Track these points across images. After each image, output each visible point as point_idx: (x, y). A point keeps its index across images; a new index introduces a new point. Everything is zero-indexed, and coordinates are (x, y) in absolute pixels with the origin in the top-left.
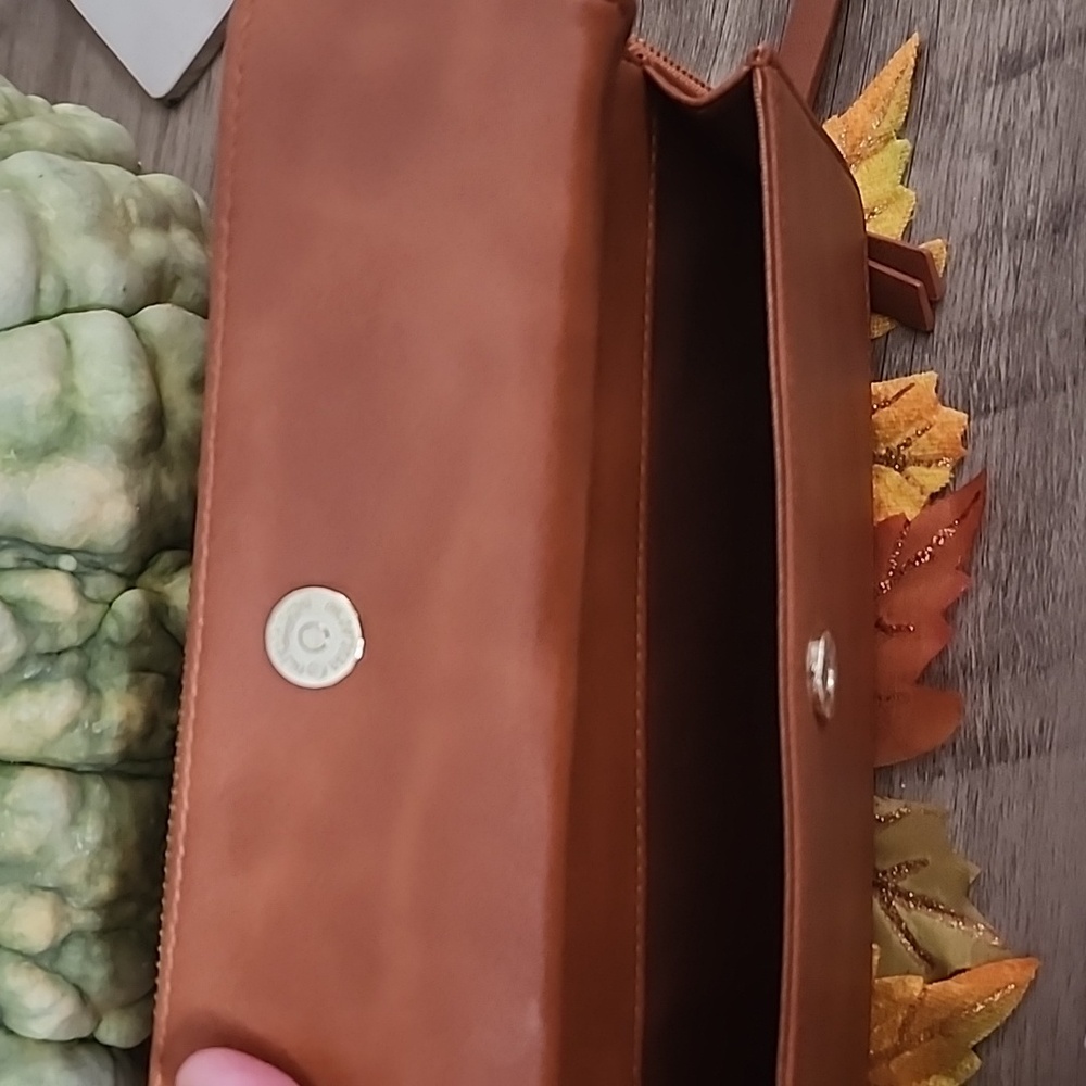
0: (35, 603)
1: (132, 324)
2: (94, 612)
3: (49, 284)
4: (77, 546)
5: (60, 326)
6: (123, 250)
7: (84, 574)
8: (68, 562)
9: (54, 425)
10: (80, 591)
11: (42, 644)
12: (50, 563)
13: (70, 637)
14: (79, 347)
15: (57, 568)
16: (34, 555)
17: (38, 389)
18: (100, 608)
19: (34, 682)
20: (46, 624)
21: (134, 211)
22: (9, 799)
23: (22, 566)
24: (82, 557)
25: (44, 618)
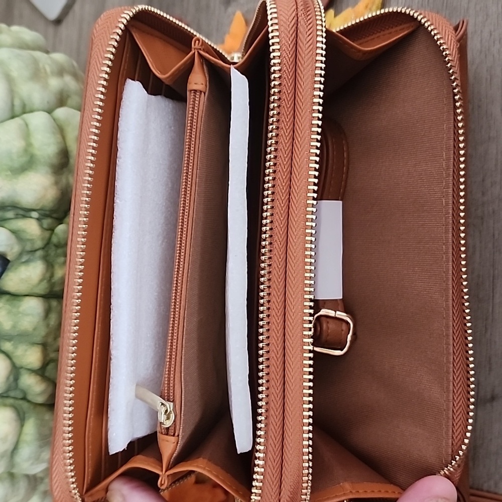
0: (24, 231)
1: (52, 117)
2: (47, 234)
3: (17, 103)
4: (38, 208)
5: (24, 120)
6: (45, 86)
7: (43, 219)
8: (35, 214)
9: (24, 159)
10: (41, 226)
11: (28, 247)
12: (28, 215)
13: (39, 244)
14: (31, 127)
15: (31, 217)
16: (21, 212)
17: (17, 145)
18: (49, 232)
19: (27, 262)
20: (29, 240)
21: (48, 69)
22: (21, 309)
23: (17, 217)
24: (40, 212)
25: (28, 237)
